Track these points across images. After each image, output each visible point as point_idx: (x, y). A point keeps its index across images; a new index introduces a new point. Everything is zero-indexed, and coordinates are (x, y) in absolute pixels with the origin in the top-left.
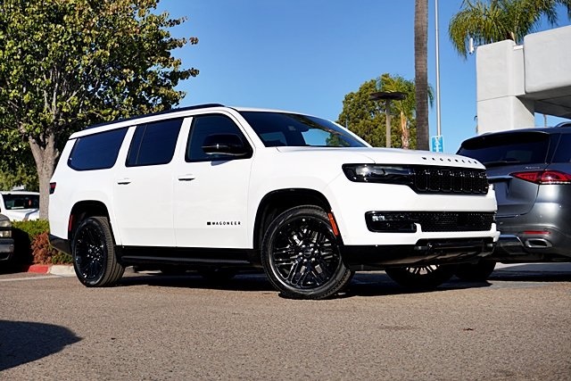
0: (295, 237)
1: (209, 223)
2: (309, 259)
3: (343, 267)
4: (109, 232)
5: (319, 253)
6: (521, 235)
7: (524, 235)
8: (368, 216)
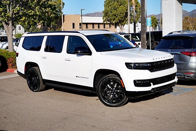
0: (108, 85)
1: (77, 77)
2: (113, 93)
3: (126, 96)
4: (40, 74)
5: (117, 91)
6: (183, 74)
7: (185, 74)
8: (135, 81)
